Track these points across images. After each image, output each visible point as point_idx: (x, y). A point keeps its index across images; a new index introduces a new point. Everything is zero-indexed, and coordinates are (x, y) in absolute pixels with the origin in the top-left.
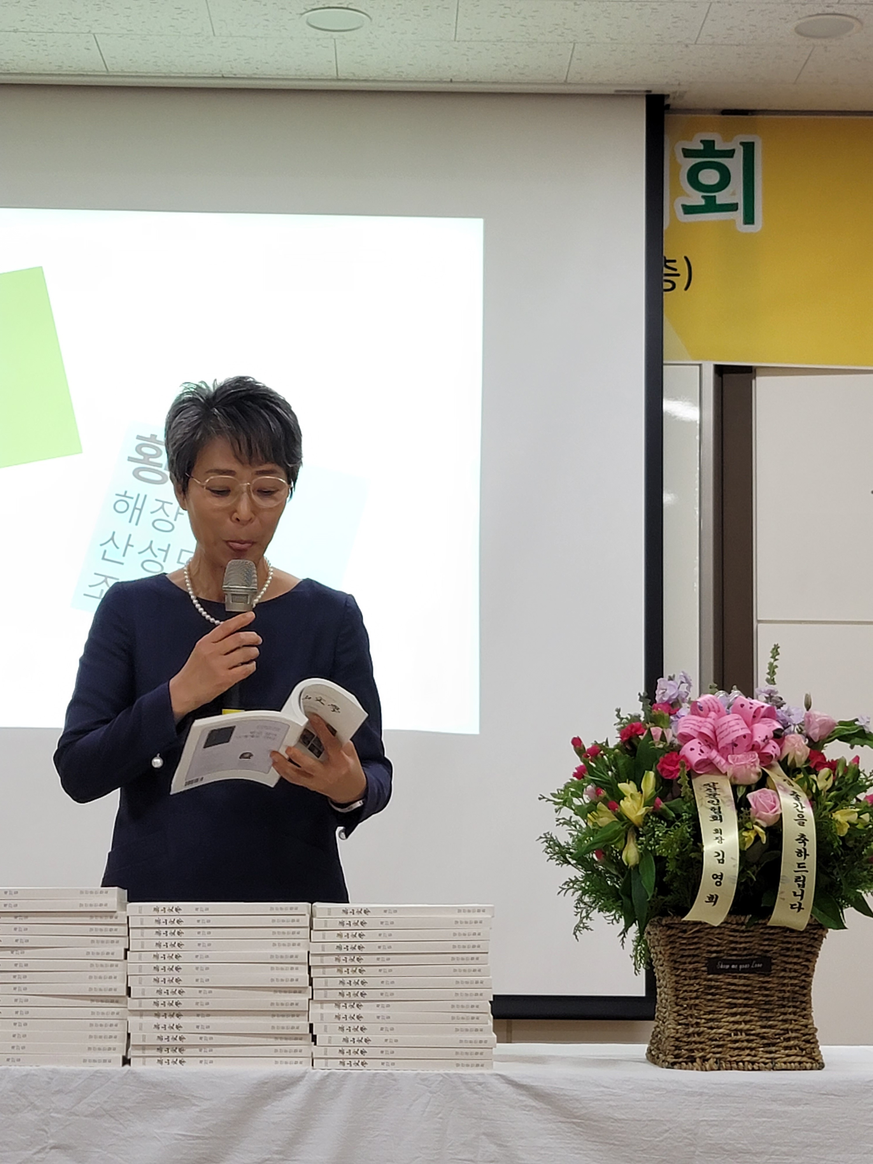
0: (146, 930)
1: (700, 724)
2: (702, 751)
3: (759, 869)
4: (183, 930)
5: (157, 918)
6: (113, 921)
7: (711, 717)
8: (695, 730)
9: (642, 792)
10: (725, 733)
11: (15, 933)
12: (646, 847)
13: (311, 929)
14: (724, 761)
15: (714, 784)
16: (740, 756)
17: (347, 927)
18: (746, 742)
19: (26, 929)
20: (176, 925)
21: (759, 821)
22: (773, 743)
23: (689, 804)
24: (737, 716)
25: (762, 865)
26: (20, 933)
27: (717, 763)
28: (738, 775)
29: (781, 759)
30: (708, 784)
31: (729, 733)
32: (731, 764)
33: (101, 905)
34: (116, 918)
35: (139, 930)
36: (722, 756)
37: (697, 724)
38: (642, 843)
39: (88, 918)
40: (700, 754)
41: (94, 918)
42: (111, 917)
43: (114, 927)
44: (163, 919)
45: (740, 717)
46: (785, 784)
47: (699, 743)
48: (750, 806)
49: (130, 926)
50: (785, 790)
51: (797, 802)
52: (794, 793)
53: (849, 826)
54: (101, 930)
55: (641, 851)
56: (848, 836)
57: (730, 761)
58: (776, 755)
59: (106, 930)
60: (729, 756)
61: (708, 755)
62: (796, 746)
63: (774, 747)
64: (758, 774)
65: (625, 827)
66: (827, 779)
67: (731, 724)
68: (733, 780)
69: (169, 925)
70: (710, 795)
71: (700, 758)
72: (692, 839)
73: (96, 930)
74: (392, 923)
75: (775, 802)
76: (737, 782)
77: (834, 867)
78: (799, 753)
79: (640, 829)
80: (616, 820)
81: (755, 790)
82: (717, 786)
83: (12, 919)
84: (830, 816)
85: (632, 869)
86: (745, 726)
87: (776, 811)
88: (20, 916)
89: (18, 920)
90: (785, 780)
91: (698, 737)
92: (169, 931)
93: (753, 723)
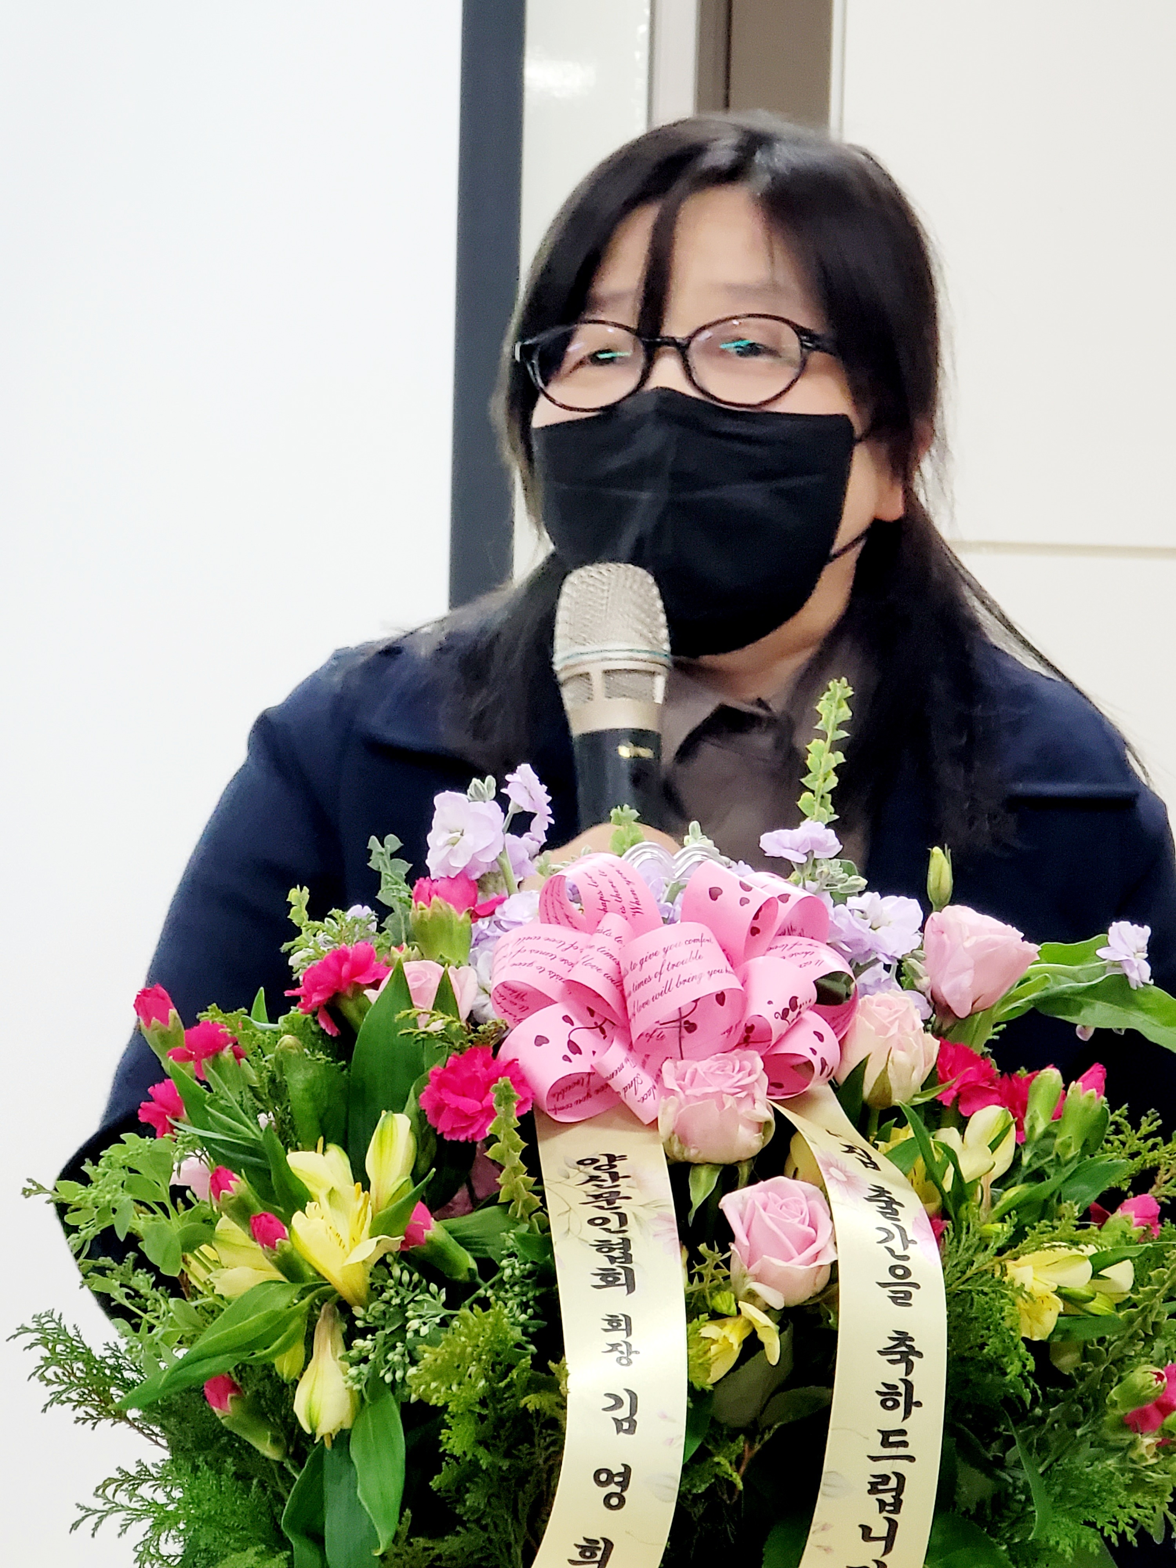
1: (570, 955)
2: (574, 1048)
3: (757, 1447)
7: (607, 933)
8: (553, 975)
9: (366, 1186)
10: (656, 986)
12: (375, 1371)
14: (646, 1082)
15: (611, 1158)
16: (702, 1066)
18: (724, 1017)
21: (757, 1287)
22: (814, 1021)
23: (524, 1228)
24: (695, 929)
25: (767, 1437)
27: (625, 1089)
28: (696, 1130)
29: (842, 1078)
30: (594, 1161)
31: (667, 989)
32: (672, 1092)
36: (644, 1065)
37: (560, 954)
38: (365, 1360)
40: (566, 1058)
45: (708, 934)
46: (852, 1162)
47: (566, 1019)
48: (731, 1237)
50: (850, 1182)
51: (888, 1224)
52: (881, 1191)
53: (1059, 1305)
55: (357, 1387)
56: (1057, 1339)
57: (669, 1081)
58: (824, 1063)
60: (667, 1066)
61: (594, 1060)
62: (894, 1030)
63: (821, 1037)
64: (763, 1126)
65: (307, 1300)
66: (994, 1146)
67: (673, 957)
68: (676, 1148)
70: (597, 1197)
71: (567, 1069)
72: (532, 1348)
75: (813, 1225)
76: (691, 1154)
77: (1009, 1442)
78: (900, 1056)
79: (358, 1311)
80: (279, 1276)
81: (752, 1180)
82: (621, 1168)
84: (997, 1274)
85: (328, 1445)
86: (724, 963)
87: (816, 1257)
90: (851, 1149)
91: (563, 1000)
93: (749, 952)
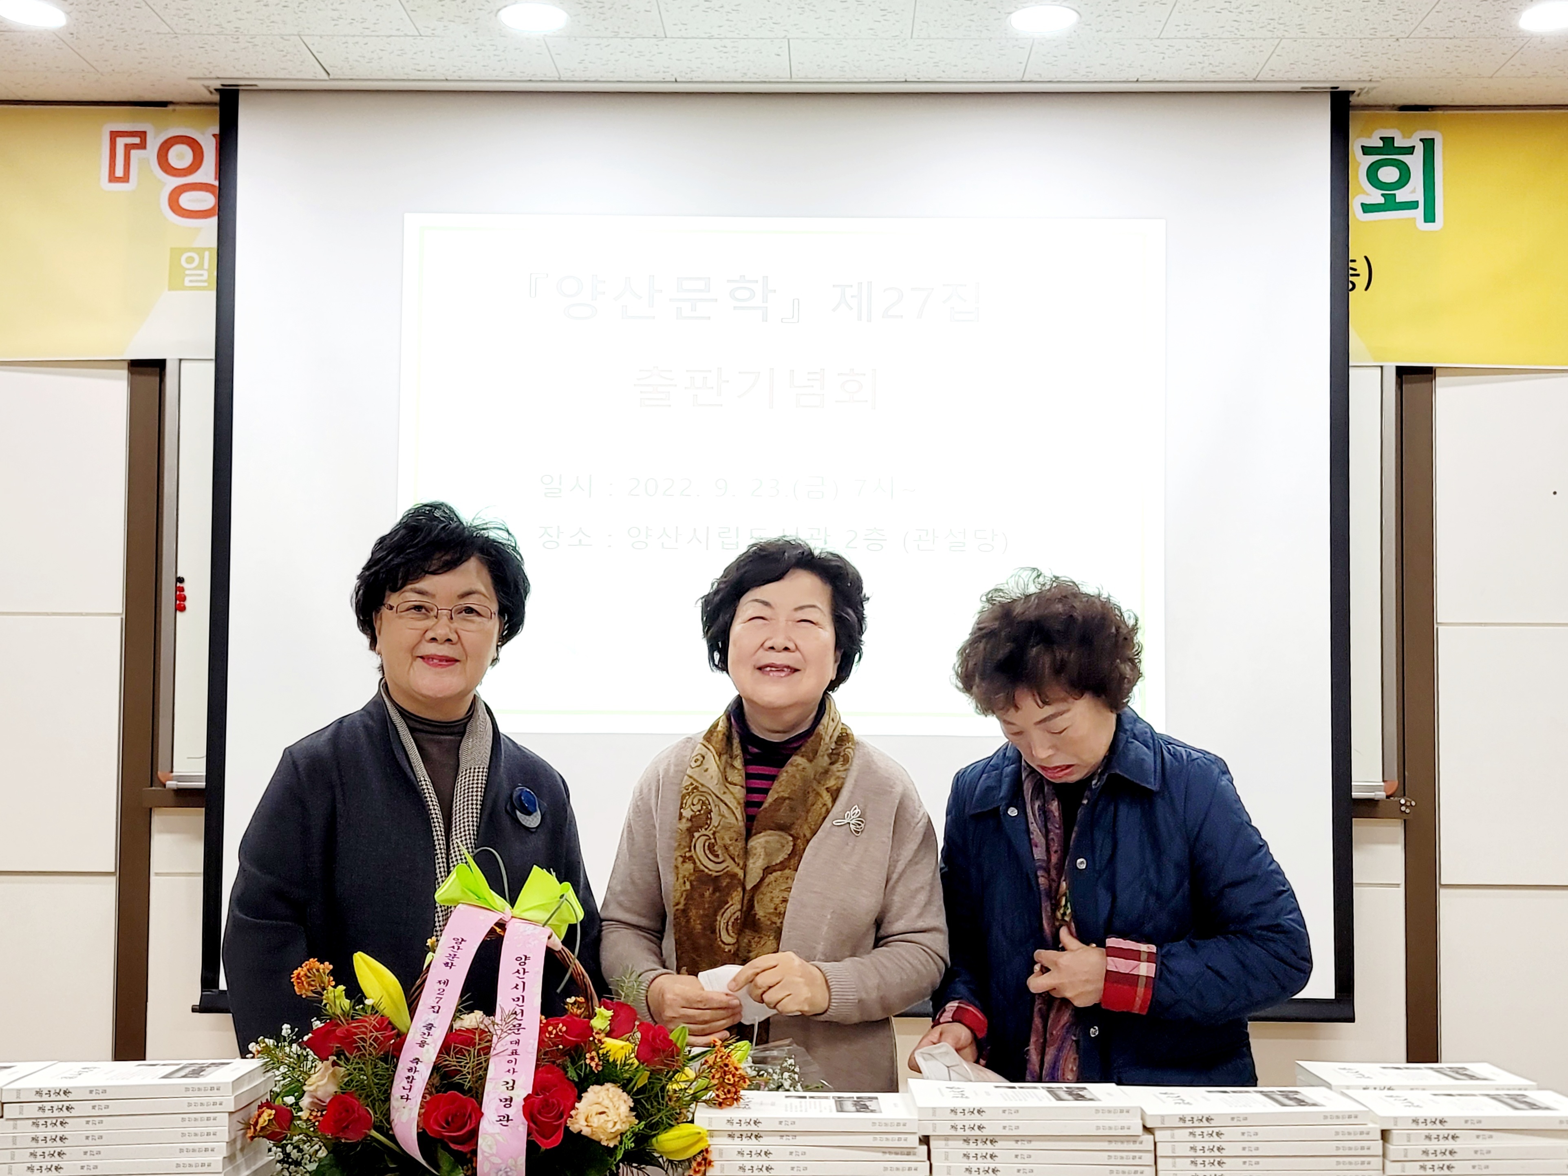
0: (1177, 1160)
4: (1224, 1160)
5: (1192, 1145)
6: (1137, 1147)
11: (1016, 1160)
13: (1384, 1156)
17: (1432, 1157)
19: (1029, 1156)
20: (1217, 1153)
26: (1023, 1161)
33: (1123, 1128)
34: (1141, 1143)
35: (1171, 1160)
39: (1106, 1143)
41: (1113, 1143)
42: (1135, 1142)
43: (1137, 1154)
44: (1199, 1146)
49: (1158, 1154)
54: (1122, 1158)
59: (1128, 1158)
69: (1207, 1153)
73: (1116, 1157)
74: (1489, 1152)
83: (1012, 1144)
88: (1022, 1140)
89: (1019, 1145)
92: (1207, 1160)
